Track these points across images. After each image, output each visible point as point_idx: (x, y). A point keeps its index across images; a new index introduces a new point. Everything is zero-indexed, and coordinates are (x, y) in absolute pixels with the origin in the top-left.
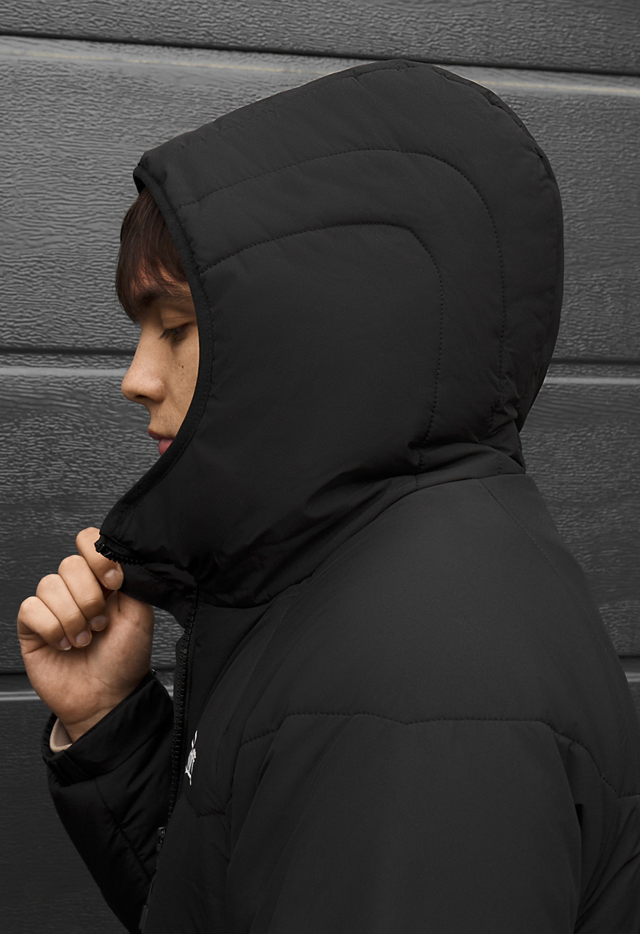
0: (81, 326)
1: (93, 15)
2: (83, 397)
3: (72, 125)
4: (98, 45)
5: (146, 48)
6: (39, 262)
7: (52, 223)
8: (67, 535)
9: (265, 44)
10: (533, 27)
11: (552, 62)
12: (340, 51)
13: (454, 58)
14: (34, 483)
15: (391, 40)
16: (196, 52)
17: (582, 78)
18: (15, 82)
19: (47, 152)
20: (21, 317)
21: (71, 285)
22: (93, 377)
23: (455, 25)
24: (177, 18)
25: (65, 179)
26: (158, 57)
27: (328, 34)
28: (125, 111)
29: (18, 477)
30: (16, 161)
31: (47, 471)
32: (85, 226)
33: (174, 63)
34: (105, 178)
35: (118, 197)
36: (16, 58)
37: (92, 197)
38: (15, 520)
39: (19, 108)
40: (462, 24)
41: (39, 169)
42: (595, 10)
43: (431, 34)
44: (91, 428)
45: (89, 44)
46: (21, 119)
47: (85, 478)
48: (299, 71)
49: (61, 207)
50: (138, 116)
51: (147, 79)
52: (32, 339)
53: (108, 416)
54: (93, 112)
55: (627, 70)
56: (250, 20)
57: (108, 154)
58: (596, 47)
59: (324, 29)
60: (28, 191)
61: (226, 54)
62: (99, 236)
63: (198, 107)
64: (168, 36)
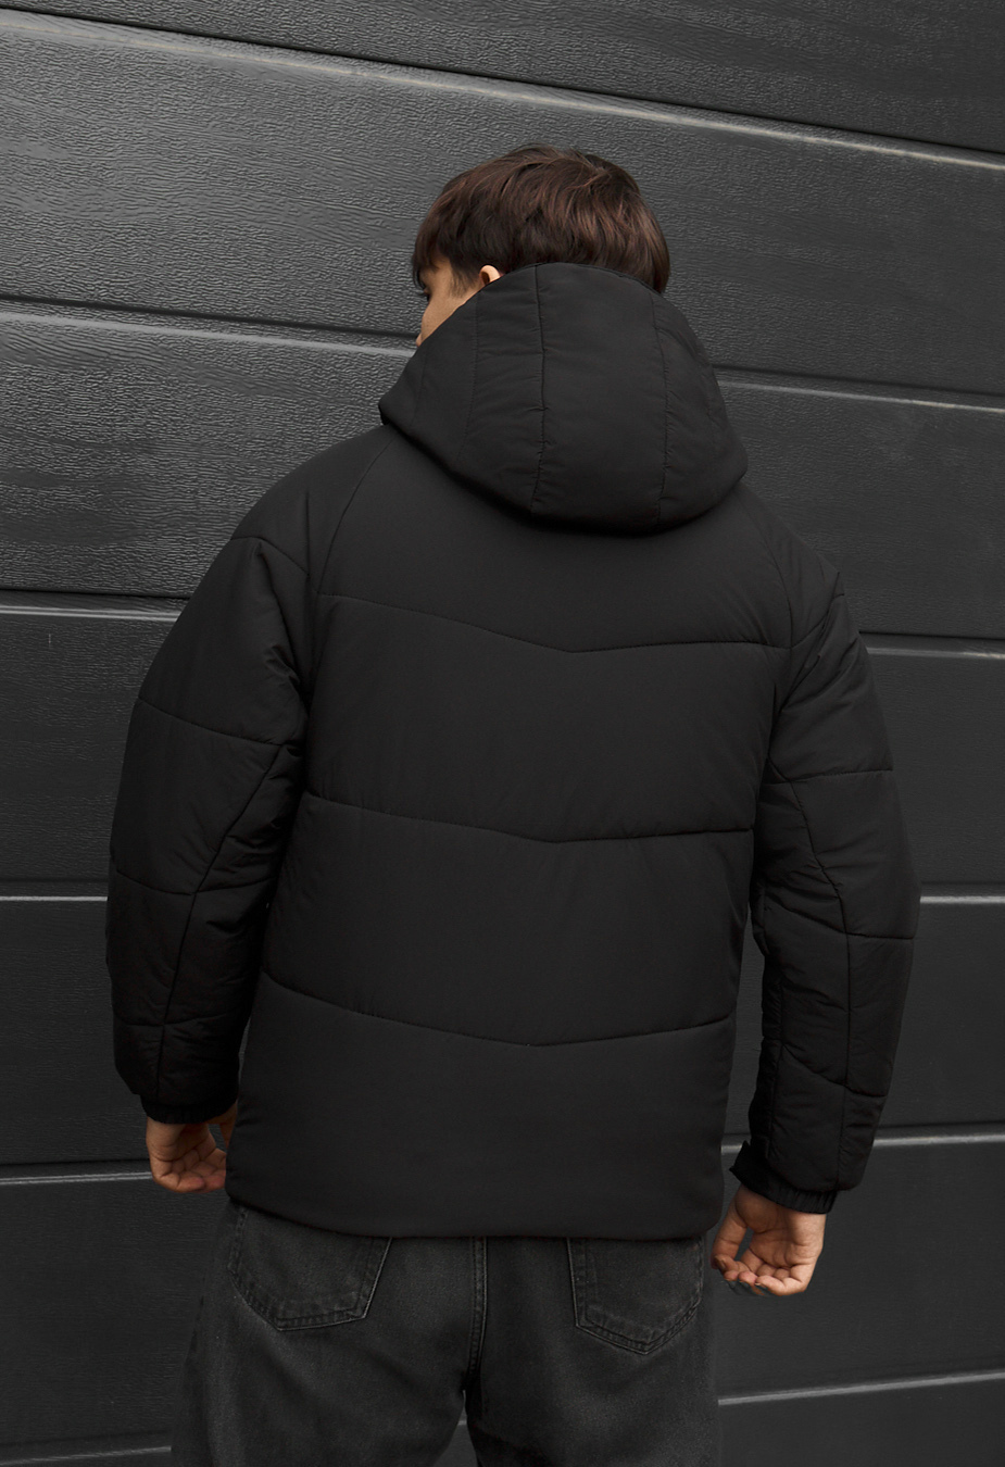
0: (167, 289)
1: (190, 11)
2: (165, 353)
3: (167, 109)
4: (191, 38)
5: (234, 44)
6: (134, 229)
7: (144, 195)
8: (148, 475)
9: (338, 47)
10: (570, 50)
11: (585, 83)
12: (401, 59)
13: (500, 73)
14: (121, 426)
15: (447, 52)
16: (276, 51)
17: (609, 99)
18: (120, 66)
19: (145, 131)
20: (116, 277)
21: (160, 252)
22: (175, 336)
23: (503, 43)
24: (262, 19)
25: (159, 156)
26: (243, 52)
27: (392, 42)
28: (214, 99)
29: (108, 420)
30: (117, 137)
31: (133, 417)
32: (175, 200)
33: (257, 59)
34: (194, 158)
35: (203, 176)
36: (122, 45)
37: (182, 174)
38: (104, 458)
39: (123, 90)
40: (508, 43)
41: (137, 146)
42: (625, 40)
43: (481, 49)
44: (171, 381)
45: (184, 36)
46: (124, 100)
47: (165, 425)
48: (365, 74)
49: (153, 181)
50: (225, 105)
51: (233, 71)
52: (123, 297)
53: (187, 372)
54: (186, 98)
55: (648, 96)
56: (325, 26)
57: (197, 136)
58: (623, 72)
59: (389, 38)
60: (127, 165)
61: (302, 55)
62: (187, 210)
63: (276, 100)
64: (256, 35)
